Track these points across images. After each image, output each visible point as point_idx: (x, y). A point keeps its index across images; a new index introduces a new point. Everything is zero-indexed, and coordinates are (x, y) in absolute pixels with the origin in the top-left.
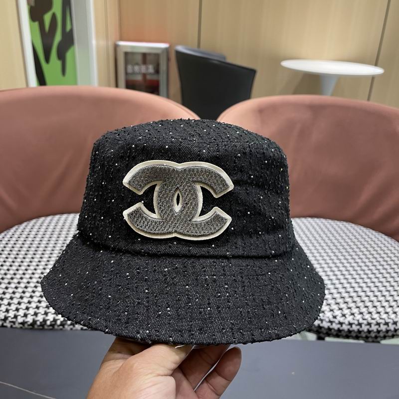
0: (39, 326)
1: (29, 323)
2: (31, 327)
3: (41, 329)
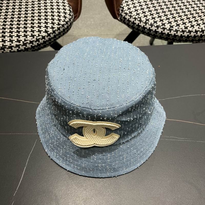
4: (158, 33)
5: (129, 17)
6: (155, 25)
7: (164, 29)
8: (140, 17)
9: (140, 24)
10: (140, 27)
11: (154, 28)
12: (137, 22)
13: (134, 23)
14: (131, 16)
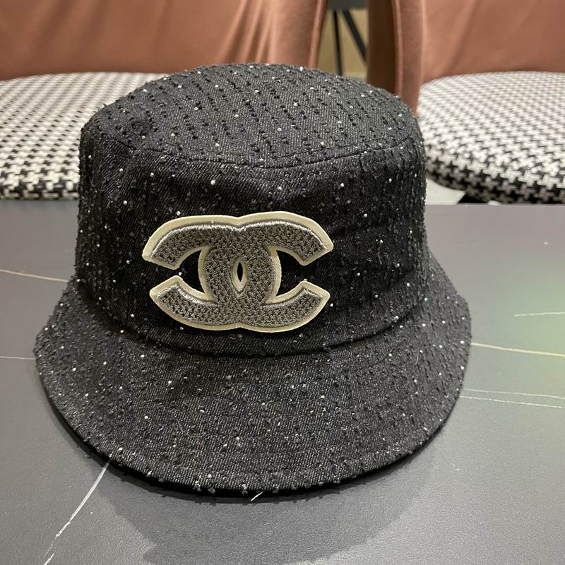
0: (30, 192)
1: (12, 188)
2: (16, 195)
3: (36, 199)
4: (524, 186)
5: (439, 153)
6: (515, 165)
7: (542, 174)
8: (469, 150)
9: (469, 168)
10: (471, 175)
11: (511, 175)
12: (461, 163)
13: (452, 167)
14: (443, 151)
